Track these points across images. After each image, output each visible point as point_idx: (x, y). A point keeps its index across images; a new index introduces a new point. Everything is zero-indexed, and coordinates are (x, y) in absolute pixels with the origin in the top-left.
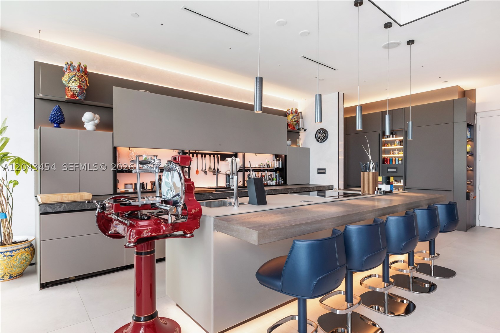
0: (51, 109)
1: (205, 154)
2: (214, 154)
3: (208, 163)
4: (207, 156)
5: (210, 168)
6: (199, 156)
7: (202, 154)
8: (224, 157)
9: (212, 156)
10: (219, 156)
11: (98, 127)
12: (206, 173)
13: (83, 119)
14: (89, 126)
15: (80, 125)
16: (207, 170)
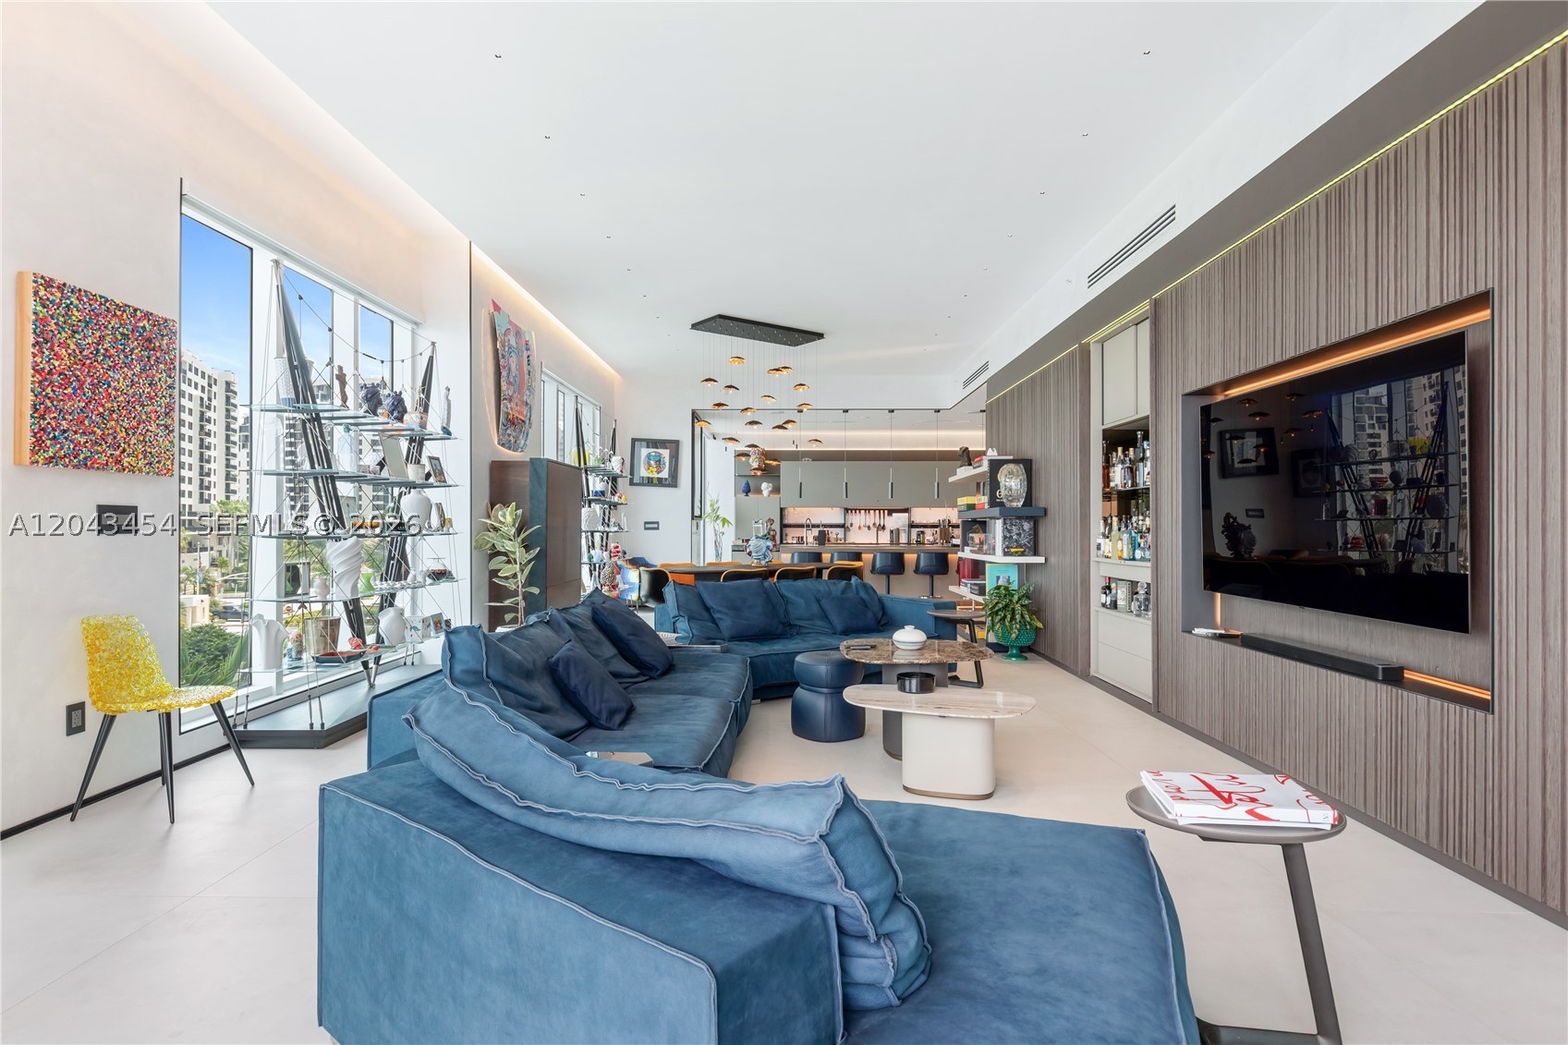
0: (743, 482)
1: (869, 510)
2: (880, 510)
3: (872, 518)
4: (872, 512)
5: (874, 524)
6: (863, 512)
7: (865, 510)
8: (891, 512)
9: (877, 512)
10: (886, 512)
11: (771, 492)
12: (869, 528)
13: (762, 488)
14: (765, 493)
15: (759, 491)
16: (871, 526)
